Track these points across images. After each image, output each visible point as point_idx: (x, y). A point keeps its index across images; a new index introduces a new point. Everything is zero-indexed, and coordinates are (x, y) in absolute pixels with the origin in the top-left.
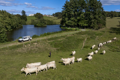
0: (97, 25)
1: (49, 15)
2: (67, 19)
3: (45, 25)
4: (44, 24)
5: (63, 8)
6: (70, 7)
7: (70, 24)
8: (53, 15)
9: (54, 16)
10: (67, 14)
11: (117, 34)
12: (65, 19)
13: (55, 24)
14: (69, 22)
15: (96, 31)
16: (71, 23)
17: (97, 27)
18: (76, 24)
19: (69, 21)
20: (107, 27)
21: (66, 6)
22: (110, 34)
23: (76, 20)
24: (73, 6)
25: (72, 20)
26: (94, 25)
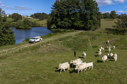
0: (94, 26)
1: (27, 16)
2: (59, 19)
3: (30, 27)
4: (28, 25)
5: (53, 7)
6: (62, 6)
7: (63, 26)
8: (32, 16)
9: (33, 18)
10: (60, 15)
11: (114, 34)
12: (57, 20)
13: (38, 26)
14: (63, 23)
15: (93, 32)
16: (65, 24)
17: (94, 27)
18: (70, 25)
19: (63, 21)
20: (102, 28)
21: (56, 6)
22: (107, 35)
23: (70, 21)
24: (66, 6)
25: (66, 21)
26: (91, 26)
